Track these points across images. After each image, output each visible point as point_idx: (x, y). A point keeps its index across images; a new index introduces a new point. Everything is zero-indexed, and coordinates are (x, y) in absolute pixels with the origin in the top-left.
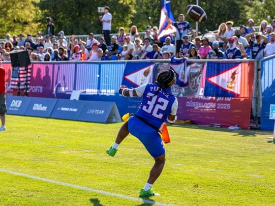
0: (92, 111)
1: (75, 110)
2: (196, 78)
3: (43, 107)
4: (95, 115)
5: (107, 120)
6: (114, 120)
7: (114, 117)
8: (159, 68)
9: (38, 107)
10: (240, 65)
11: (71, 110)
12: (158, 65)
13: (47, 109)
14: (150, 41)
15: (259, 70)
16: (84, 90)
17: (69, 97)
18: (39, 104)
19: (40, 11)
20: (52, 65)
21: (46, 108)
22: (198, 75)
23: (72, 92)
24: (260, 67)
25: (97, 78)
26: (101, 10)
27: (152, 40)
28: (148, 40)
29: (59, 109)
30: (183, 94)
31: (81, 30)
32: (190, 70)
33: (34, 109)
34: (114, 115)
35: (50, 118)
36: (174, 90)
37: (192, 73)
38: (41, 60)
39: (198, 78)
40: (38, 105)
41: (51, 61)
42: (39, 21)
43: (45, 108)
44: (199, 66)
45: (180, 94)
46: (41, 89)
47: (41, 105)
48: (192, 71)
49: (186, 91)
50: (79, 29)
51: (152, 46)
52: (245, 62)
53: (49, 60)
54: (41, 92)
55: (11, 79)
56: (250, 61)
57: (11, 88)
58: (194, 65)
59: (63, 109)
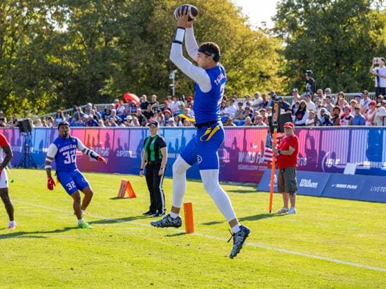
0: (377, 189)
1: (355, 187)
3: (313, 183)
4: (380, 193)
9: (305, 183)
11: (349, 187)
13: (318, 186)
16: (361, 163)
17: (342, 170)
18: (308, 180)
19: (286, 61)
20: (319, 131)
21: (317, 184)
23: (345, 165)
26: (377, 61)
29: (333, 186)
31: (340, 85)
33: (301, 185)
40: (306, 180)
42: (285, 74)
43: (315, 185)
46: (305, 161)
47: (310, 181)
50: (337, 85)
54: (305, 165)
55: (266, 148)
57: (265, 161)
59: (338, 186)
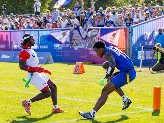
2: (94, 38)
5: (46, 62)
6: (50, 62)
7: (49, 60)
8: (73, 33)
9: (4, 56)
10: (119, 30)
12: (72, 31)
13: (10, 57)
14: (66, 17)
15: (130, 32)
18: (5, 54)
22: (96, 36)
24: (131, 31)
25: (37, 39)
27: (67, 16)
28: (65, 17)
29: (17, 57)
30: (88, 47)
32: (91, 33)
33: (2, 57)
34: (50, 59)
35: (12, 62)
36: (83, 45)
37: (92, 35)
38: (3, 30)
39: (96, 38)
41: (8, 30)
43: (8, 57)
44: (96, 31)
45: (86, 47)
46: (4, 46)
47: (6, 55)
48: (92, 34)
49: (89, 45)
51: (67, 20)
52: (122, 28)
53: (7, 29)
54: (4, 48)
56: (125, 28)
58: (93, 31)
